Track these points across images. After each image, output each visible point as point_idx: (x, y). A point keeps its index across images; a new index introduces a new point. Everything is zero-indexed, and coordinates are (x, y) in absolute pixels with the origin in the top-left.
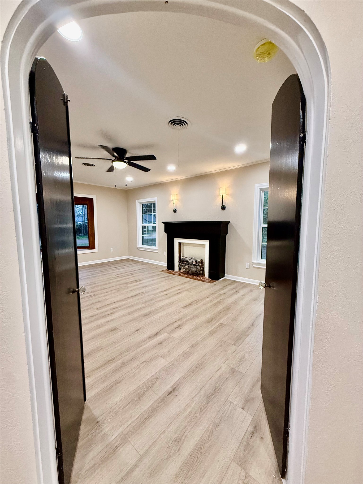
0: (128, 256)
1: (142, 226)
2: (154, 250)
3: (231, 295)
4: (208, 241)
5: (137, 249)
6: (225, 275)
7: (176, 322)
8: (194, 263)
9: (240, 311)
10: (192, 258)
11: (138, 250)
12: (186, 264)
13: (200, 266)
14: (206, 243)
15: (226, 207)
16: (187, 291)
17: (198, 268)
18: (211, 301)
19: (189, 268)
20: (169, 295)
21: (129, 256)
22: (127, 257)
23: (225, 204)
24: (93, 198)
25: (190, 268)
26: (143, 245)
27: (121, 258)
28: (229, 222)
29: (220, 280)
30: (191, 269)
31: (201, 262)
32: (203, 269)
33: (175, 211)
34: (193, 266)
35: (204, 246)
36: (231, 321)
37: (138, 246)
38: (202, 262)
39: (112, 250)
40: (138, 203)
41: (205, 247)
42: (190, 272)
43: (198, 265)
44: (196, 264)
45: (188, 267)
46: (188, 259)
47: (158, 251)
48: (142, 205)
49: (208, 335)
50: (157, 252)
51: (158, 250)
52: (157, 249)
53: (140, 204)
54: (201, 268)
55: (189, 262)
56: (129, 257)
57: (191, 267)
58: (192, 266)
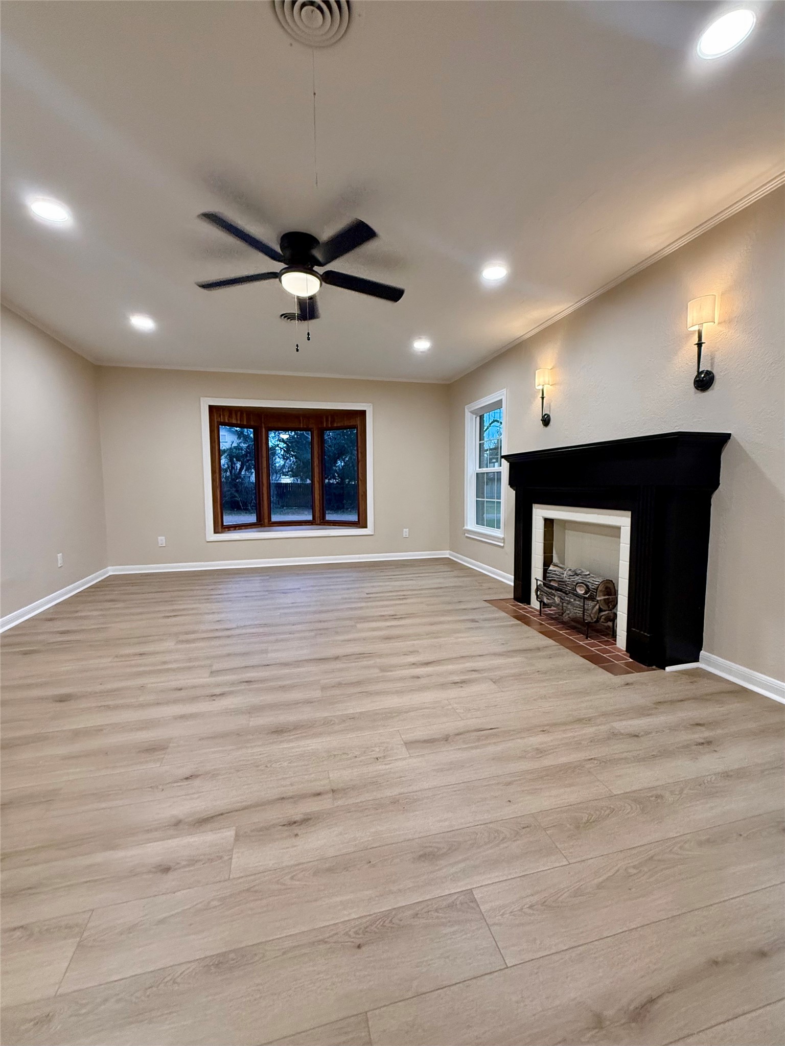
0: (448, 551)
1: (477, 474)
2: (496, 540)
3: (665, 753)
4: (629, 513)
5: (465, 534)
6: (702, 652)
7: (320, 797)
8: (581, 591)
9: (634, 867)
10: (579, 572)
11: (467, 537)
12: (557, 589)
13: (598, 601)
14: (622, 520)
15: (717, 377)
16: (494, 682)
17: (587, 610)
18: (540, 752)
19: (563, 603)
20: (423, 681)
21: (451, 552)
22: (446, 554)
23: (712, 364)
24: (365, 411)
25: (565, 604)
26: (477, 524)
27: (428, 555)
28: (728, 436)
29: (668, 669)
30: (566, 607)
31: (607, 588)
32: (612, 615)
33: (546, 421)
34: (575, 600)
35: (615, 531)
36: (531, 907)
37: (465, 527)
38: (610, 589)
39: (407, 534)
40: (469, 413)
41: (620, 538)
42: (566, 618)
43: (592, 598)
44: (586, 593)
45: (559, 599)
46: (565, 575)
47: (504, 543)
48: (478, 418)
49: (347, 934)
50: (502, 545)
51: (504, 539)
52: (502, 536)
53: (474, 416)
54: (600, 610)
55: (566, 585)
56: (450, 555)
57: (569, 602)
58: (572, 600)
